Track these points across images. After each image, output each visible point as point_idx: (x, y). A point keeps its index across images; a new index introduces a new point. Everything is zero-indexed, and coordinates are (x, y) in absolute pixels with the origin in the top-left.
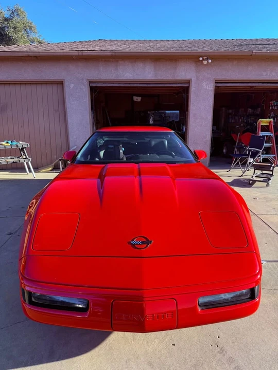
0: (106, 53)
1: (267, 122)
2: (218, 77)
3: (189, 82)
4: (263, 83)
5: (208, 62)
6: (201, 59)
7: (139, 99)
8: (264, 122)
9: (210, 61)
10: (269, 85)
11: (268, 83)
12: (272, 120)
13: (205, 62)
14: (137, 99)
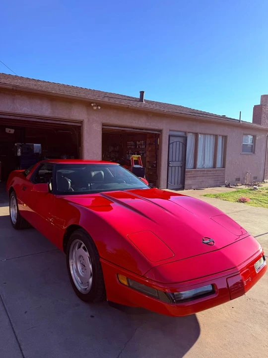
0: (6, 86)
1: (136, 157)
2: (104, 121)
3: (81, 122)
4: (134, 129)
5: (97, 108)
6: (92, 105)
7: (12, 131)
8: (135, 157)
9: (99, 108)
10: (137, 130)
11: (137, 129)
12: (140, 156)
13: (95, 108)
14: (10, 131)
